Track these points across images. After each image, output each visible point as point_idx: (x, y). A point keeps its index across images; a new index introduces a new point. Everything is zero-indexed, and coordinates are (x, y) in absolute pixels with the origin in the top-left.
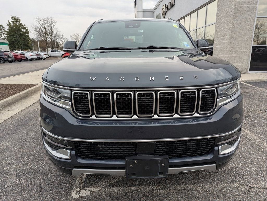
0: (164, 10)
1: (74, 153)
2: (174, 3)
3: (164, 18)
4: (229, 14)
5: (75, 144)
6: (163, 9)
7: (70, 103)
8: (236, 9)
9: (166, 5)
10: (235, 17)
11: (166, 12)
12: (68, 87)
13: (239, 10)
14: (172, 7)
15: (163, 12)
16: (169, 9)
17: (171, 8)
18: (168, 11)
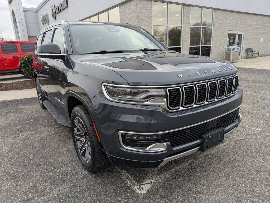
0: (54, 11)
1: (169, 143)
2: (67, 6)
3: (55, 19)
4: (133, 21)
5: (170, 135)
6: (52, 10)
7: (165, 99)
8: (138, 17)
9: (55, 5)
10: (138, 23)
11: (56, 13)
12: (161, 85)
13: (141, 18)
14: (65, 8)
15: (53, 13)
16: (61, 10)
17: (63, 10)
18: (59, 12)
